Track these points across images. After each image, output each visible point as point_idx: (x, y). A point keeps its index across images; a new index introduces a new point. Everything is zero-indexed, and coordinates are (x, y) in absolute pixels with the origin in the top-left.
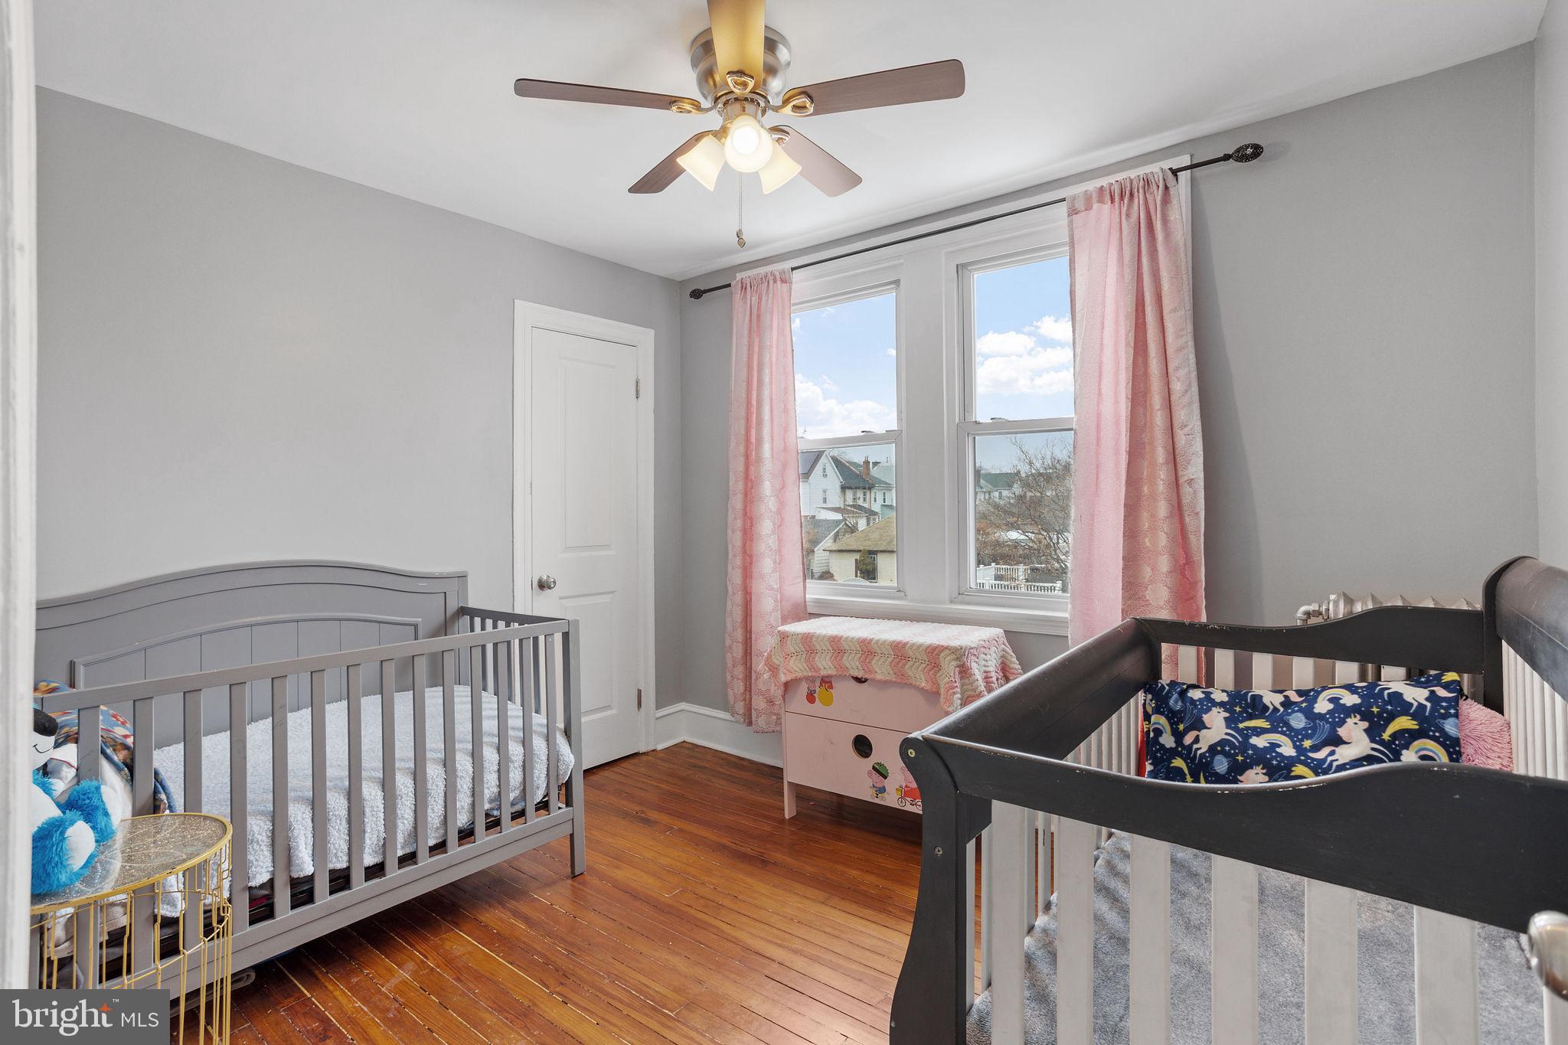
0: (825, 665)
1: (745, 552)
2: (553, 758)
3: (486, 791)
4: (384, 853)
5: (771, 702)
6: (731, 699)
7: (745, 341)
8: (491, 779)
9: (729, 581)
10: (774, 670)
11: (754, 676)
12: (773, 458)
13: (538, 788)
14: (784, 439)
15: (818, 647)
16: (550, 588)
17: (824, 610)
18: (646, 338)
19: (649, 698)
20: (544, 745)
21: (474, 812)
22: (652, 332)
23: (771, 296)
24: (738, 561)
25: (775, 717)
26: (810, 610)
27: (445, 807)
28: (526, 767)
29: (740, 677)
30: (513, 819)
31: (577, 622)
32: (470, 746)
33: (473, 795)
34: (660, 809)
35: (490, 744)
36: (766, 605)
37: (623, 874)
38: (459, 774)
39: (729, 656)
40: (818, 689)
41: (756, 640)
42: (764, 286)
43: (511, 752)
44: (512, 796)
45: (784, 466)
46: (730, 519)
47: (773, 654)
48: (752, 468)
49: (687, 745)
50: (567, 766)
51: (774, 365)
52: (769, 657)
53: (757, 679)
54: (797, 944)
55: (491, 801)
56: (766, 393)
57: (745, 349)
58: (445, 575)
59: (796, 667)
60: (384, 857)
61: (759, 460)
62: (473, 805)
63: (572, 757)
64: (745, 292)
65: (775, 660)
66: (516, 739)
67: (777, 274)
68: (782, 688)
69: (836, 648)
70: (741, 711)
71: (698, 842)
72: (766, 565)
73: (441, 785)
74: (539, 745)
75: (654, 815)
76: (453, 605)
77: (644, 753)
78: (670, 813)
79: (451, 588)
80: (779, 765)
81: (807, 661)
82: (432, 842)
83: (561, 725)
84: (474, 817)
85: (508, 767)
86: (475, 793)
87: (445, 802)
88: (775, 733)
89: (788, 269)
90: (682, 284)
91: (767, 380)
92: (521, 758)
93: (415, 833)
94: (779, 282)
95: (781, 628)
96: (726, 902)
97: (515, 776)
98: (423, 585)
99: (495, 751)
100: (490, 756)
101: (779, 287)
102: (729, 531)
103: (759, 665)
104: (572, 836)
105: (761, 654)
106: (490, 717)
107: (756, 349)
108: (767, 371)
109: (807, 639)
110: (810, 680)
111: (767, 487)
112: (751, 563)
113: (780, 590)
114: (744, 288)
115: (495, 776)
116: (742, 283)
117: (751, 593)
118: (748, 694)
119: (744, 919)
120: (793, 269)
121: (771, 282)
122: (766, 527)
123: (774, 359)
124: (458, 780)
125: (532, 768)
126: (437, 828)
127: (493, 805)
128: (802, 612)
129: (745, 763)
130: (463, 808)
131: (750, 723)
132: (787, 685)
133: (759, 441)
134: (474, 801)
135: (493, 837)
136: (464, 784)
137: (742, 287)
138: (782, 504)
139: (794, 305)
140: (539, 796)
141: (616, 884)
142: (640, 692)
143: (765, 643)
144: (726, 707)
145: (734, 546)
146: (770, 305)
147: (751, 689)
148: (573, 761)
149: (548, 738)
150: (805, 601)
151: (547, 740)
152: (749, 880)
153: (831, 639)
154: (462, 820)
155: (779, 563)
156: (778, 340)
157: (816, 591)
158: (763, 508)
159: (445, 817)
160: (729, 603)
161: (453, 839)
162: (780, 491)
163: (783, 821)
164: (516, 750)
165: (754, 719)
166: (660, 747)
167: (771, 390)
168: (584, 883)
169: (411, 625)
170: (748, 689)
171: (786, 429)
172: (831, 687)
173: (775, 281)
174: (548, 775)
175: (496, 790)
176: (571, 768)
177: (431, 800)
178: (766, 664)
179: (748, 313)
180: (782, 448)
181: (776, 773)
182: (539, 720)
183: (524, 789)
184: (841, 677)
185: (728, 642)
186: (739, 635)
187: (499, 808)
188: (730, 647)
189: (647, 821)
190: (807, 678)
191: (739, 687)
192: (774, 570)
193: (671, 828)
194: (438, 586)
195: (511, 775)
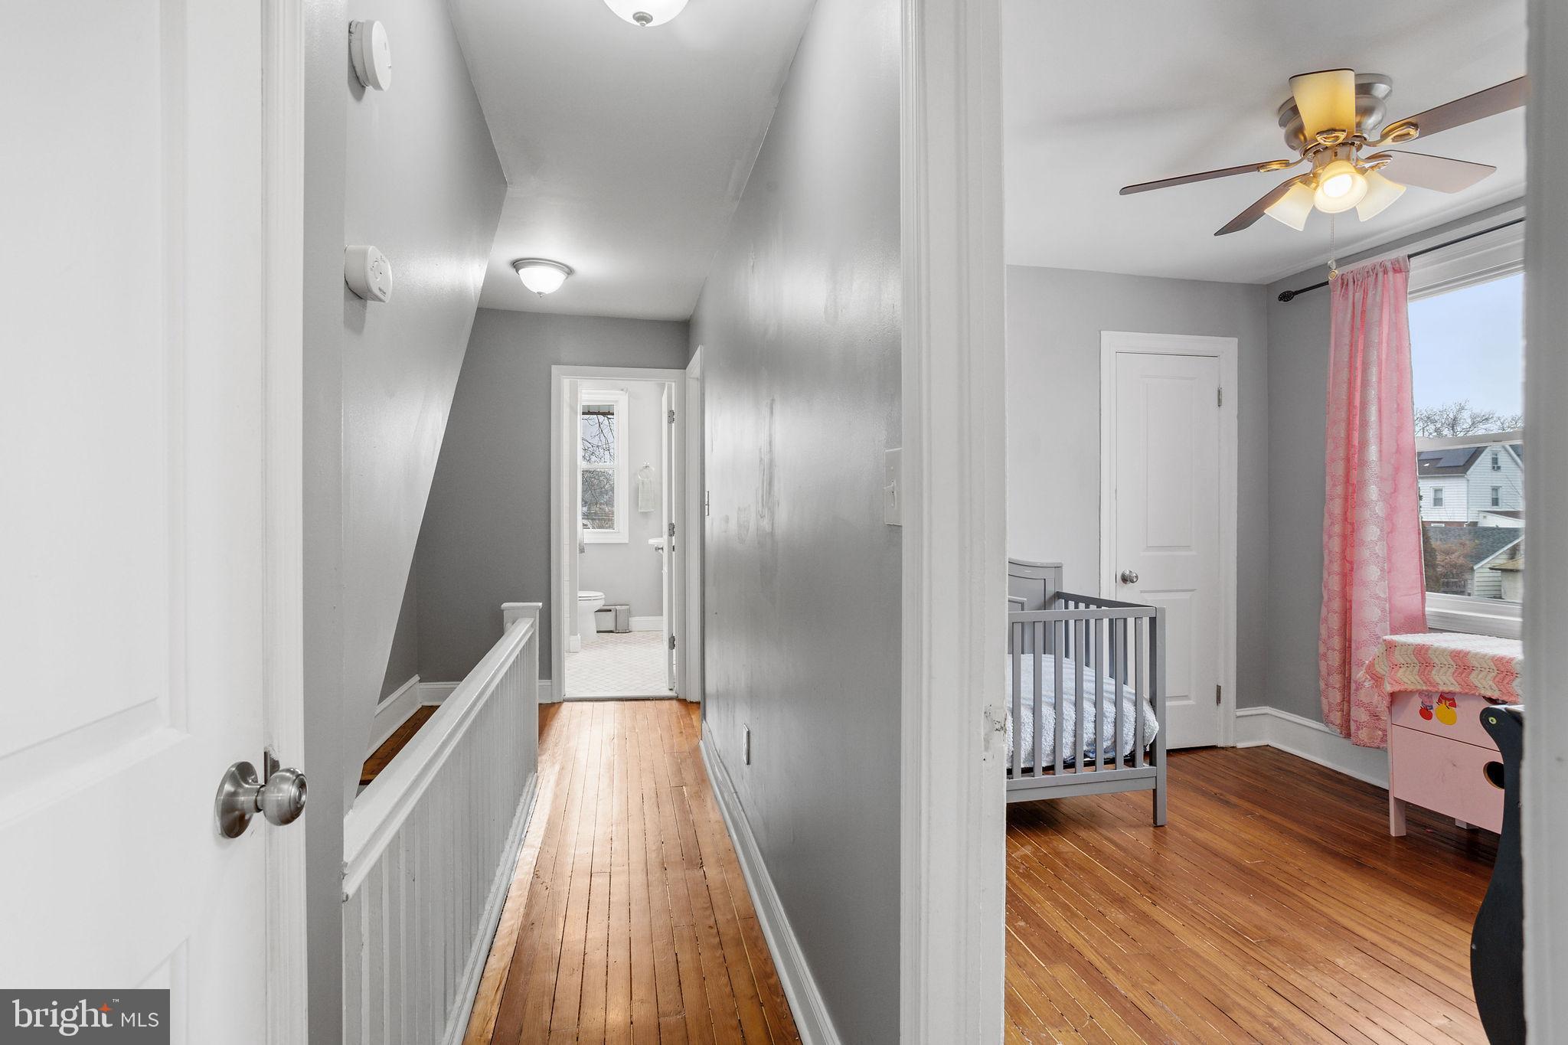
0: (1445, 680)
1: (1344, 558)
2: (1140, 723)
3: (1085, 735)
4: (1012, 762)
5: (1375, 716)
6: (1325, 708)
7: (1346, 340)
8: (1089, 728)
9: (1325, 587)
10: (1377, 679)
11: (1353, 686)
12: (1381, 460)
13: (1126, 743)
14: (1397, 441)
15: (1436, 661)
16: (1132, 582)
17: (1449, 624)
18: (1228, 347)
19: (1230, 694)
20: (1132, 708)
21: (1075, 749)
22: (1235, 340)
23: (1379, 289)
24: (1336, 567)
25: (1380, 733)
26: (1430, 624)
27: (1054, 739)
28: (1117, 723)
29: (1337, 686)
30: (1106, 763)
31: (1163, 610)
32: (1073, 698)
33: (1075, 736)
34: (1242, 797)
35: (1089, 700)
36: (1370, 612)
37: (1202, 835)
38: (1065, 716)
39: (1323, 664)
40: (1435, 705)
41: (1357, 648)
42: (1372, 279)
43: (1105, 709)
44: (1106, 744)
45: (1397, 469)
46: (1327, 522)
47: (1376, 662)
48: (1354, 474)
49: (1271, 749)
50: (1153, 730)
51: (1383, 363)
52: (1371, 665)
53: (1357, 689)
54: (1393, 935)
55: (1088, 745)
56: (1373, 393)
57: (1346, 350)
58: (1045, 565)
59: (1408, 679)
60: (1012, 766)
61: (1363, 463)
62: (1075, 744)
63: (1157, 724)
64: (1347, 289)
65: (1378, 669)
66: (1109, 700)
67: (1389, 265)
68: (1388, 699)
69: (1460, 664)
70: (1338, 722)
71: (1282, 830)
72: (1371, 571)
73: (1052, 722)
74: (1128, 708)
75: (1234, 799)
76: (1051, 590)
77: (1223, 748)
78: (1254, 803)
79: (1049, 575)
80: (1385, 786)
81: (1421, 673)
82: (1044, 764)
83: (1147, 695)
84: (1075, 753)
85: (1102, 721)
86: (1077, 734)
87: (1055, 736)
88: (1380, 747)
89: (1403, 259)
90: (1269, 287)
91: (1374, 379)
92: (1113, 715)
93: (1033, 753)
94: (1391, 274)
95: (1388, 637)
96: (1313, 883)
97: (1108, 730)
98: (1028, 572)
99: (1093, 706)
100: (1089, 709)
101: (1391, 278)
102: (1325, 538)
103: (1359, 674)
104: (1155, 791)
105: (1361, 664)
106: (1089, 681)
107: (1360, 347)
108: (1374, 370)
109: (1421, 651)
110: (1427, 694)
111: (1373, 492)
112: (1352, 570)
113: (1390, 599)
114: (1344, 284)
115: (1092, 725)
116: (1342, 279)
117: (1351, 601)
118: (1346, 704)
119: (1333, 901)
120: (1410, 256)
121: (1380, 275)
122: (1371, 533)
123: (1384, 356)
124: (1064, 721)
125: (1122, 726)
126: (1048, 755)
127: (1090, 748)
128: (1418, 623)
129: (1342, 778)
130: (1067, 744)
131: (1348, 735)
132: (1394, 697)
133: (1364, 444)
134: (1075, 741)
135: (1088, 771)
136: (1069, 726)
137: (1343, 283)
138: (1392, 511)
139: (1411, 293)
140: (1127, 750)
141: (1195, 841)
142: (1219, 688)
143: (1367, 653)
144: (1320, 716)
145: (1330, 552)
146: (1378, 299)
147: (1350, 699)
148: (1158, 727)
149: (1136, 704)
150: (1424, 614)
151: (1136, 705)
152: (1343, 875)
153: (1454, 653)
154: (1067, 753)
155: (1388, 571)
156: (1388, 334)
157: (1438, 603)
158: (1367, 514)
159: (1054, 747)
160: (1324, 610)
161: (1059, 766)
162: (1391, 497)
163: (1389, 837)
164: (1109, 709)
165: (1353, 731)
166: (1240, 745)
167: (1380, 391)
168: (1165, 833)
169: (1019, 603)
170: (1346, 698)
171: (1400, 429)
172: (1454, 705)
173: (1385, 272)
174: (1135, 734)
175: (1092, 736)
176: (1156, 732)
177: (1044, 732)
178: (1367, 673)
179: (1350, 311)
180: (1394, 450)
181: (1382, 794)
182: (1129, 689)
183: (1115, 741)
184: (1466, 695)
185: (1322, 649)
186: (1336, 642)
187: (1095, 752)
188: (1325, 655)
189: (1227, 803)
190: (1420, 693)
191: (1336, 696)
192: (1382, 578)
193: (1252, 814)
194: (1041, 574)
195: (1105, 727)
